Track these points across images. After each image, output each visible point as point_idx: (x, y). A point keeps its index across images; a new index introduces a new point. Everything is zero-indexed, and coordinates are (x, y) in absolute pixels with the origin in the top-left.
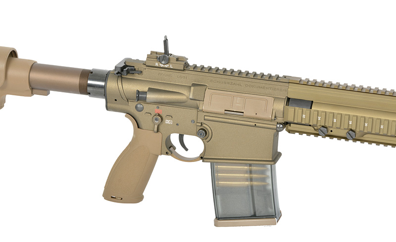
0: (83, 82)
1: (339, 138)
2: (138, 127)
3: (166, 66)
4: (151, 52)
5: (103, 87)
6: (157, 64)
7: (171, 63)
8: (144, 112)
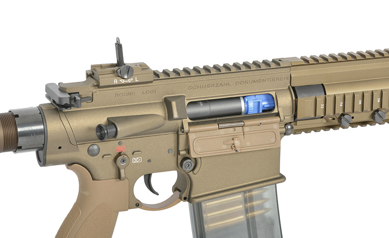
0: (11, 131)
1: (363, 124)
2: (93, 179)
3: (129, 81)
4: (92, 66)
5: (43, 132)
6: (116, 82)
7: (136, 75)
8: (100, 155)
